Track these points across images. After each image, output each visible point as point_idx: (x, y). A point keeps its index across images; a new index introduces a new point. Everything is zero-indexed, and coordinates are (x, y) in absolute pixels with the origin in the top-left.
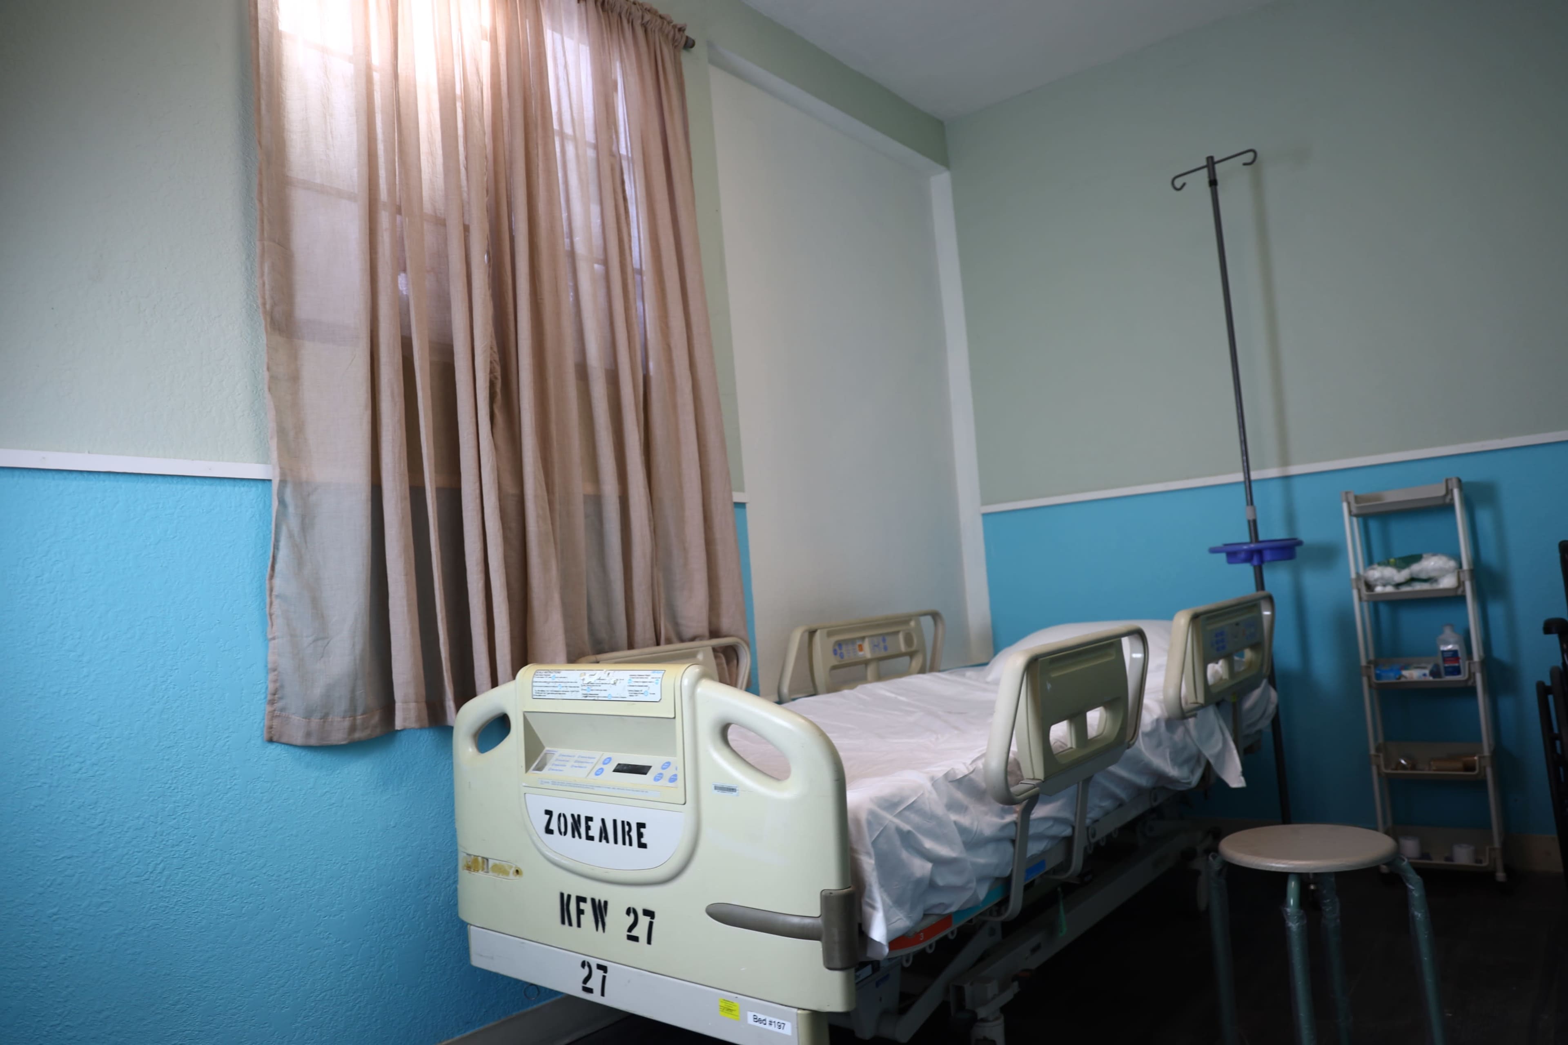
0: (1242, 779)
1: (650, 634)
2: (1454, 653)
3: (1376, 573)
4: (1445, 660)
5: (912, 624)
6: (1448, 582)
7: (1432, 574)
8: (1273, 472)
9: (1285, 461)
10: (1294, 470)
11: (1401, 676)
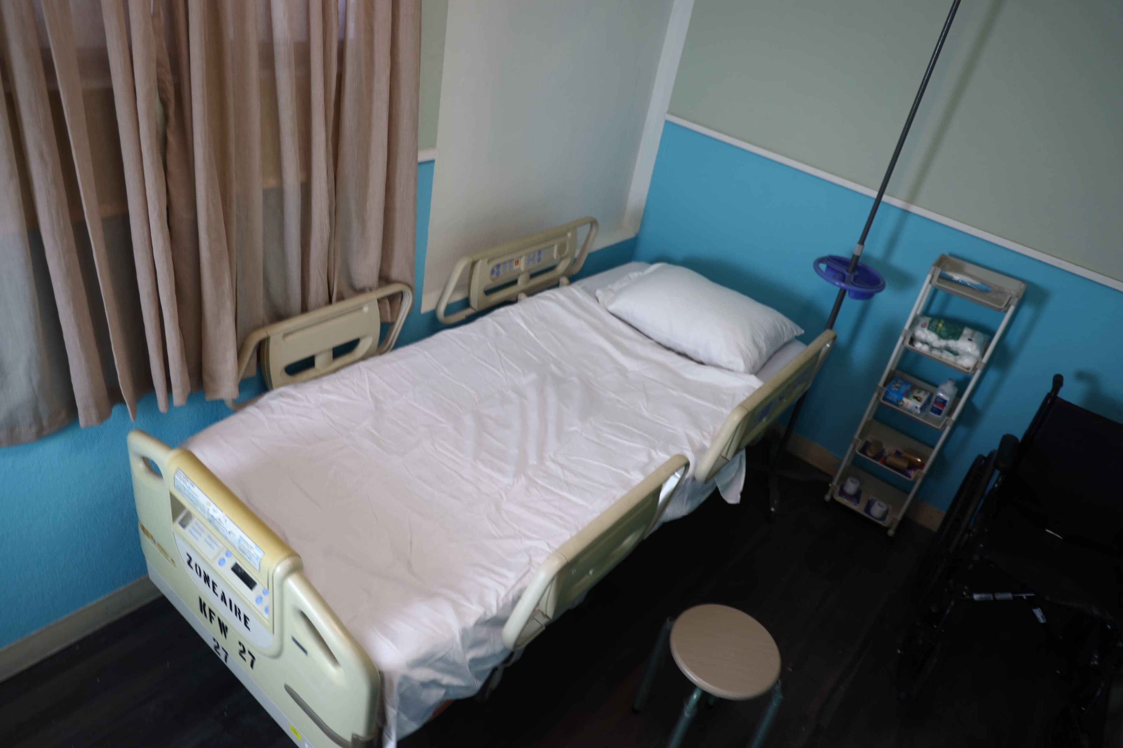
0: (739, 497)
1: (323, 295)
2: (945, 402)
3: (923, 333)
4: (936, 402)
5: (569, 235)
6: (967, 362)
7: (960, 352)
8: (898, 203)
9: (911, 199)
10: (915, 209)
11: (901, 400)
